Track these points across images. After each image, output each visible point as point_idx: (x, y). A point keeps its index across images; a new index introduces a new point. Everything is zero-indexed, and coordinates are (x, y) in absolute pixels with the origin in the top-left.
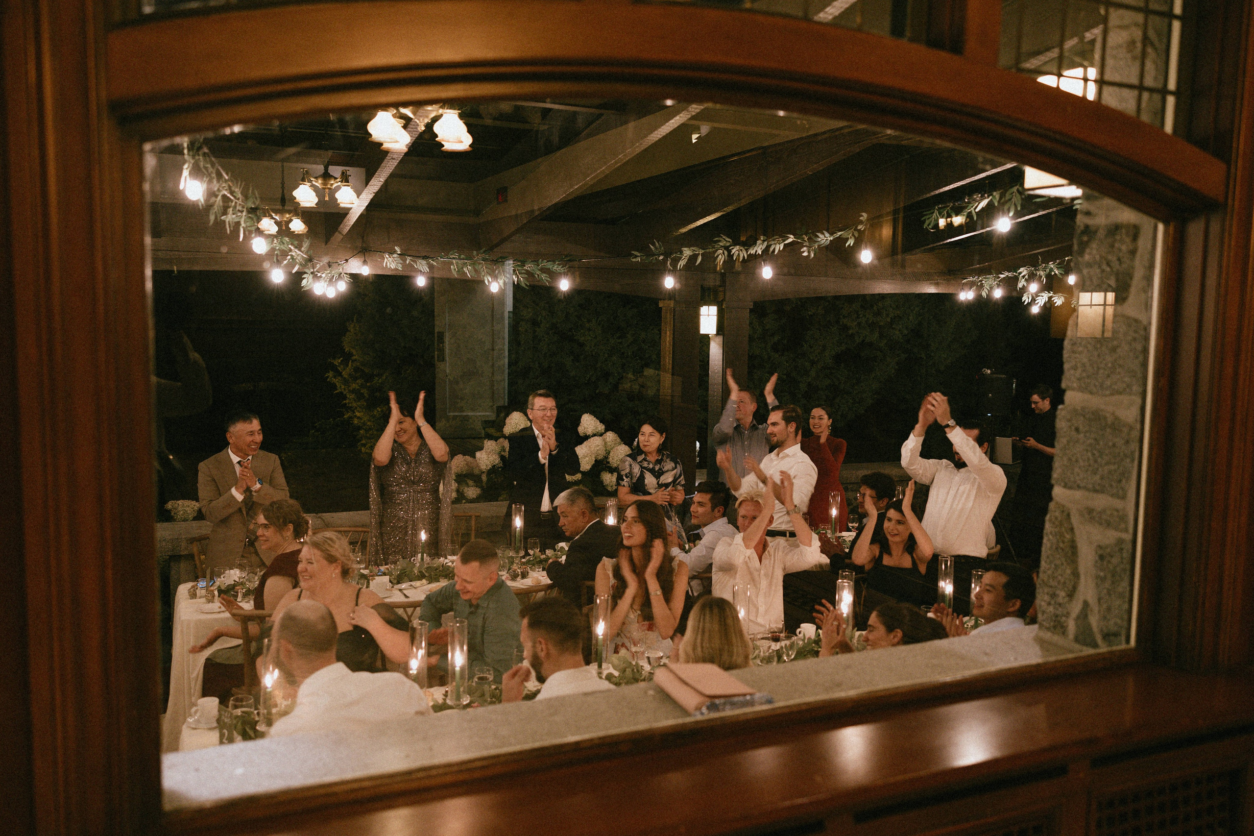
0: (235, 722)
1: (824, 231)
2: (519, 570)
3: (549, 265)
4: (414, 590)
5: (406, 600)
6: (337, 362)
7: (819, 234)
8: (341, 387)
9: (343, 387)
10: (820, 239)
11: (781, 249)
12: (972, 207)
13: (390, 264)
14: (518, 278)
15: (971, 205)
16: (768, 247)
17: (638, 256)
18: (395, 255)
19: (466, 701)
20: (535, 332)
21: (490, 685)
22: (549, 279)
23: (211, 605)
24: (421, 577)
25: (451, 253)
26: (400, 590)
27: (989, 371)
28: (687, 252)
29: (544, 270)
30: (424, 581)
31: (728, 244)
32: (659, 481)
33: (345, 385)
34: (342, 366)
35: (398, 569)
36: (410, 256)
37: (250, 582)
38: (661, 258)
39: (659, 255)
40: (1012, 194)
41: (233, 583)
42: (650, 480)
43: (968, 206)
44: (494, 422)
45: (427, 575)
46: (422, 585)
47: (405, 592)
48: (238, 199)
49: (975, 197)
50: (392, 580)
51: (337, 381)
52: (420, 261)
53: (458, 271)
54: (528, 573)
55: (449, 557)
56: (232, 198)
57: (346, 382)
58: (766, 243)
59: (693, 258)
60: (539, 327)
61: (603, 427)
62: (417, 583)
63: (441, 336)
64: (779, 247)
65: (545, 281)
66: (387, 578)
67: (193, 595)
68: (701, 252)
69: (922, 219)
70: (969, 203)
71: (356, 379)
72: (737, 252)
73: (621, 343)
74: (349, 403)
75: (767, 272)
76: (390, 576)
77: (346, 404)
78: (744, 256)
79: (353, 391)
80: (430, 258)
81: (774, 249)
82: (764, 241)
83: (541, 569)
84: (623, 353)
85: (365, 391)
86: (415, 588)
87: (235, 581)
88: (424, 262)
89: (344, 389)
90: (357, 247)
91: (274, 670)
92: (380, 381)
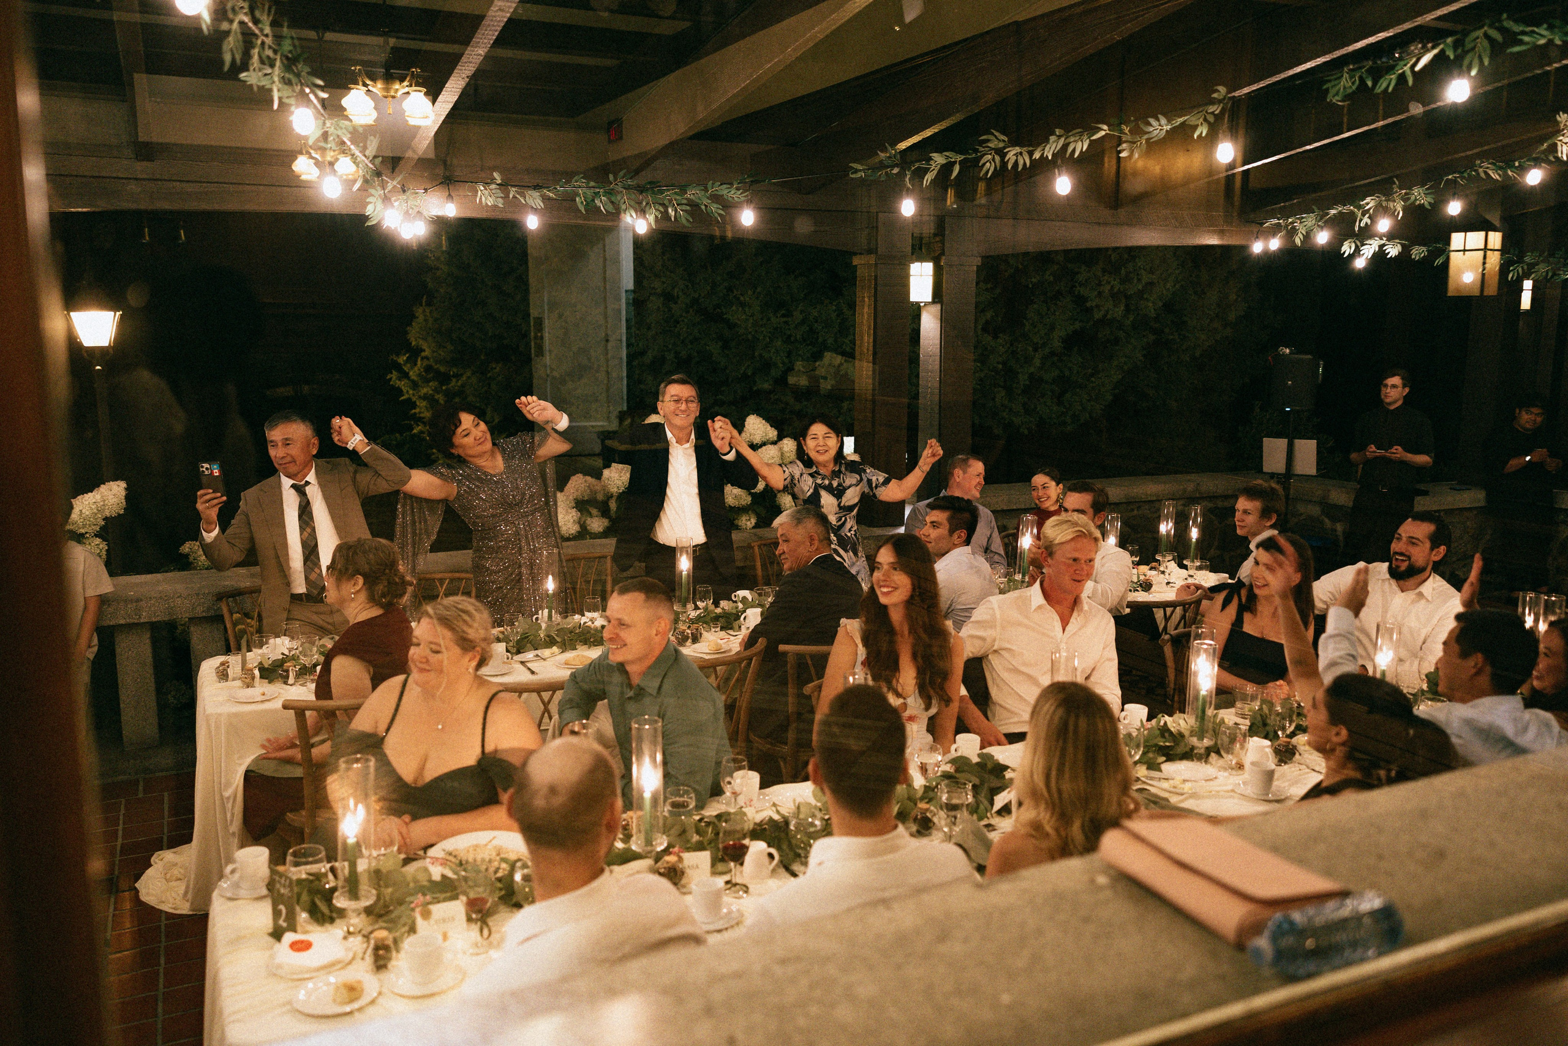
0: (296, 890)
1: (1159, 116)
2: (689, 631)
3: (724, 191)
4: (543, 663)
5: (531, 677)
6: (402, 359)
7: (1152, 121)
8: (408, 393)
9: (411, 392)
10: (1151, 129)
11: (1084, 149)
12: (1405, 65)
13: (486, 199)
14: (676, 211)
15: (1402, 63)
16: (1065, 146)
17: (860, 170)
18: (493, 186)
19: (661, 844)
20: (670, 310)
21: (689, 814)
22: (722, 212)
23: (249, 691)
24: (550, 642)
25: (576, 178)
26: (522, 663)
27: (1288, 351)
28: (939, 159)
29: (716, 198)
30: (555, 649)
31: (1001, 145)
32: (840, 502)
33: (414, 390)
34: (409, 365)
35: (517, 632)
36: (513, 186)
37: (305, 656)
38: (896, 171)
39: (893, 167)
40: (1475, 39)
41: (281, 657)
42: (828, 501)
43: (1397, 65)
44: (614, 432)
45: (558, 639)
46: (553, 655)
47: (529, 665)
48: (267, 36)
49: (1412, 48)
50: (509, 648)
51: (402, 384)
52: (530, 192)
53: (587, 204)
54: (701, 634)
55: (587, 614)
56: (257, 32)
57: (415, 385)
58: (1062, 139)
59: (947, 168)
60: (676, 303)
61: (776, 433)
62: (546, 652)
63: (539, 322)
64: (1080, 146)
65: (716, 215)
66: (504, 645)
67: (223, 674)
68: (960, 158)
69: (1325, 87)
70: (1401, 59)
71: (428, 381)
72: (1015, 157)
73: (786, 322)
74: (420, 413)
75: (1063, 185)
76: (507, 643)
77: (415, 413)
78: (1025, 164)
79: (425, 398)
80: (545, 188)
81: (1074, 151)
82: (1059, 137)
83: (719, 629)
84: (790, 336)
85: (441, 398)
86: (544, 660)
87: (283, 654)
88: (536, 194)
89: (414, 395)
90: (438, 175)
91: (356, 805)
92: (459, 384)
